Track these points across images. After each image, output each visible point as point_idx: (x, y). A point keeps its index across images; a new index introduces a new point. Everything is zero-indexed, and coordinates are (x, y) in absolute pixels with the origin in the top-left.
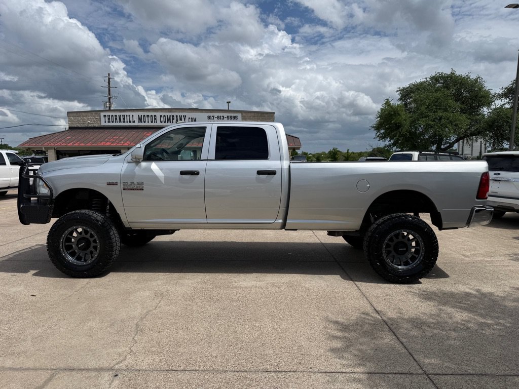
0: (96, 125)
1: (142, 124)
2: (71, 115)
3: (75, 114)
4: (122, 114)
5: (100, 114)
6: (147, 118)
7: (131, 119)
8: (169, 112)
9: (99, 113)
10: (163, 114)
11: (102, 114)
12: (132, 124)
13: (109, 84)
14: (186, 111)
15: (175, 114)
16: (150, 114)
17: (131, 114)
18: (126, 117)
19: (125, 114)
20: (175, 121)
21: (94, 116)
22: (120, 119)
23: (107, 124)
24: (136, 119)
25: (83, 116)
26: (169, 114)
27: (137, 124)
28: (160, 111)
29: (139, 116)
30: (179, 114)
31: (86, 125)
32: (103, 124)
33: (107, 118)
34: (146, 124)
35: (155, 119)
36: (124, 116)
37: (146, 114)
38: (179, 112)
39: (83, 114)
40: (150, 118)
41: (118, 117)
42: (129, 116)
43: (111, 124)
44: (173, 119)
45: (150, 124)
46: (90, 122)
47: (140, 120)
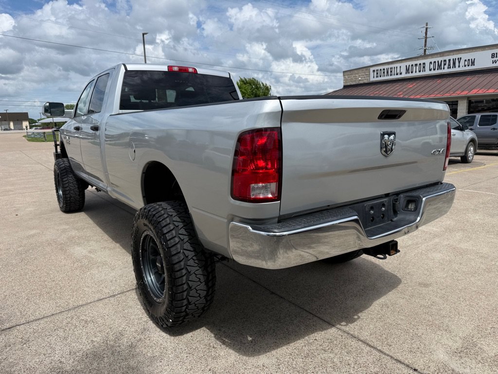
0: (366, 81)
1: (410, 75)
2: (346, 74)
3: (349, 73)
4: (390, 66)
5: (370, 70)
6: (414, 68)
7: (398, 71)
8: (441, 57)
9: (369, 68)
10: (433, 60)
11: (372, 69)
12: (399, 76)
13: (426, 34)
14: (463, 52)
15: (447, 58)
16: (418, 62)
17: (398, 65)
18: (393, 69)
19: (393, 66)
20: (446, 67)
21: (364, 73)
22: (388, 72)
23: (376, 79)
24: (403, 70)
25: (355, 74)
26: (440, 59)
27: (404, 75)
28: (430, 57)
29: (406, 66)
30: (452, 57)
31: (357, 82)
32: (372, 79)
33: (375, 73)
34: (414, 75)
35: (424, 67)
36: (391, 68)
37: (414, 63)
38: (453, 55)
39: (356, 71)
40: (418, 67)
41: (386, 70)
42: (397, 67)
43: (379, 79)
44: (445, 64)
45: (418, 74)
46: (361, 79)
47: (407, 71)
